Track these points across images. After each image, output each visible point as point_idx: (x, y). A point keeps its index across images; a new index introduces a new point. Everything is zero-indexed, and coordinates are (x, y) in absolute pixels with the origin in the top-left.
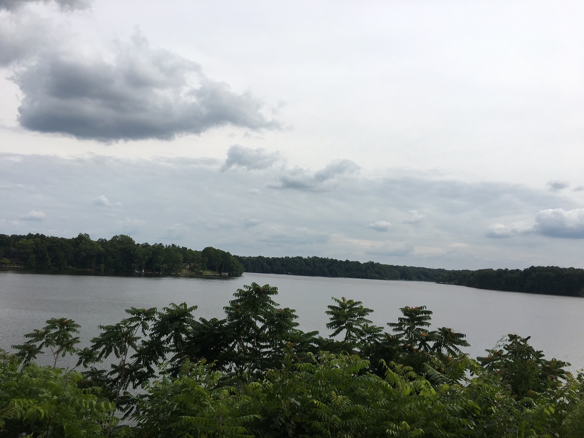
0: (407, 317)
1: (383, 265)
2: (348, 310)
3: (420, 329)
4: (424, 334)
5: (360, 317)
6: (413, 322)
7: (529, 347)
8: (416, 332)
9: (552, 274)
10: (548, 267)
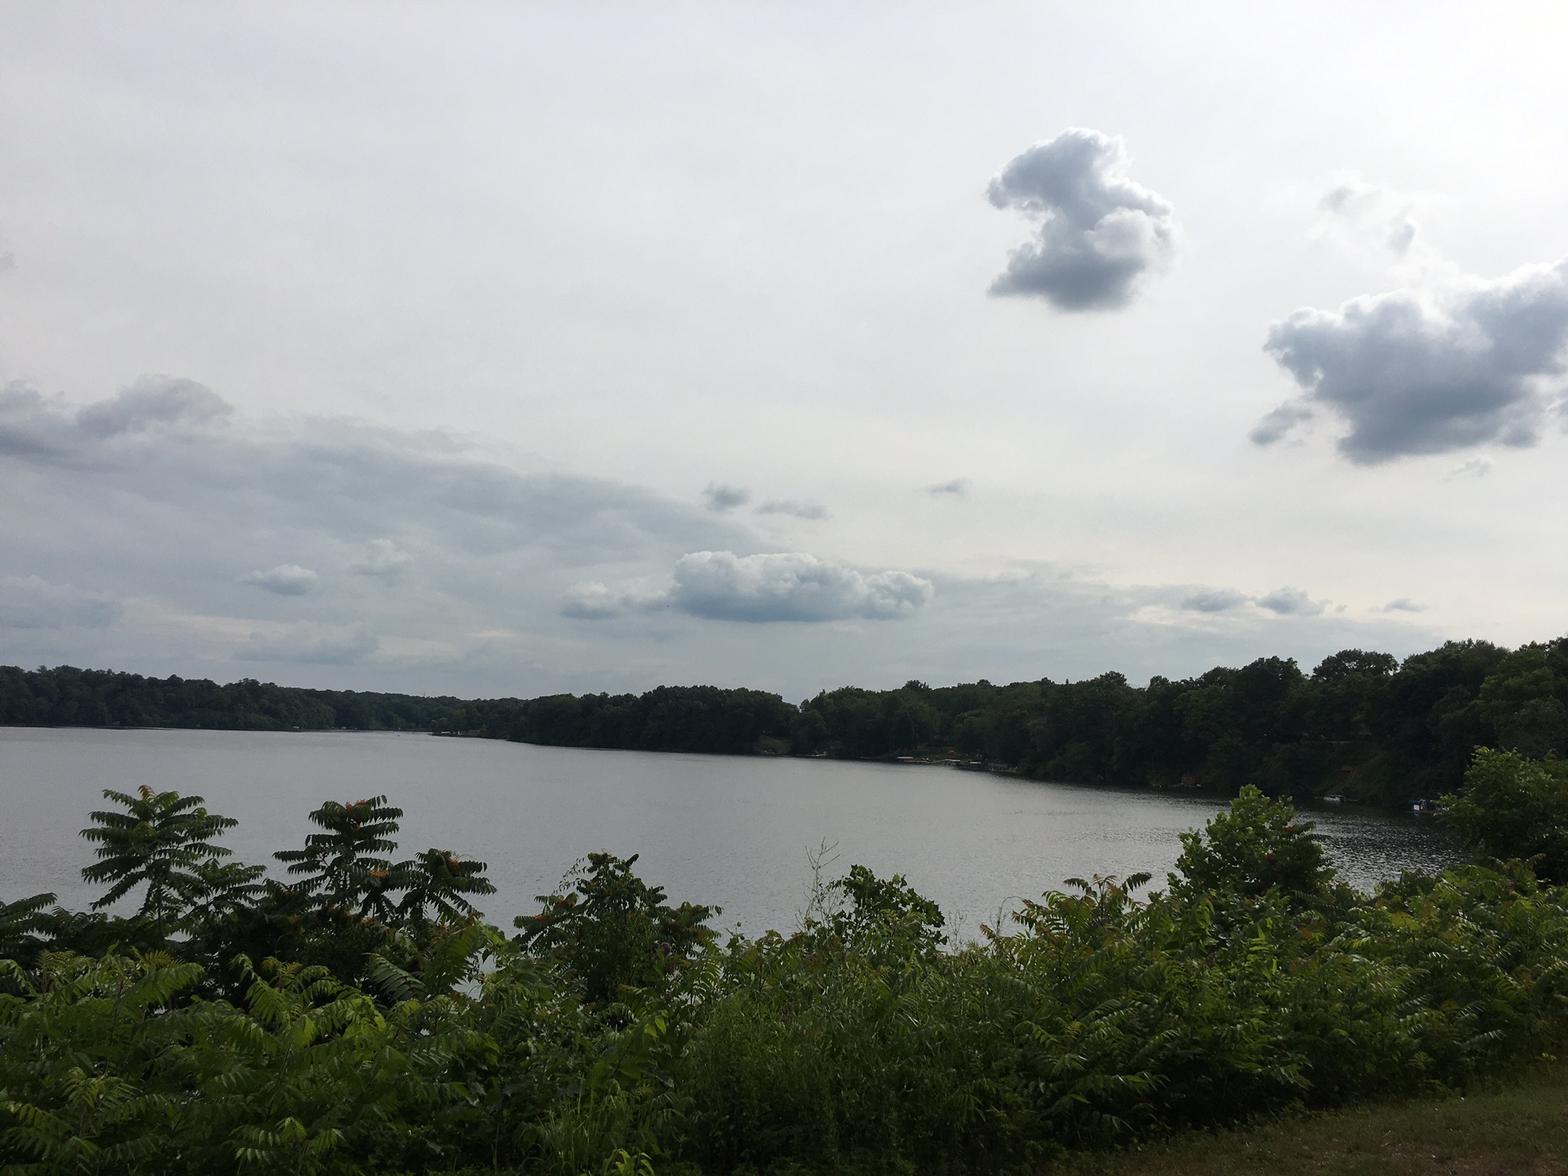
0: (333, 832)
1: (286, 689)
2: (157, 823)
3: (366, 861)
4: (379, 872)
5: (194, 840)
6: (349, 843)
7: (633, 882)
8: (355, 869)
9: (701, 704)
10: (695, 687)
